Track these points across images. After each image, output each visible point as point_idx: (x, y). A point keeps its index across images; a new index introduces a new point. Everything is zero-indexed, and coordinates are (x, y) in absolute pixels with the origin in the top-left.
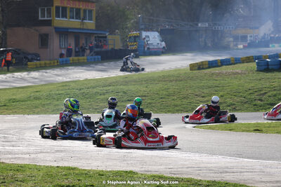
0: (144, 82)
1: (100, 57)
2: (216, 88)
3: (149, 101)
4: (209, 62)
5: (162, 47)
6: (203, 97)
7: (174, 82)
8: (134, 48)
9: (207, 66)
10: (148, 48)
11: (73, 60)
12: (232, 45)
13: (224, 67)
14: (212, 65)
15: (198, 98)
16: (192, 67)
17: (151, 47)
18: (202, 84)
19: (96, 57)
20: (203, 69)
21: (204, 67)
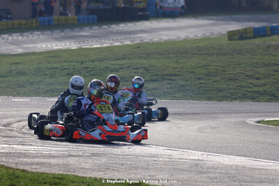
0: (171, 55)
1: (95, 17)
2: (275, 67)
3: (182, 82)
4: (255, 29)
5: (180, 6)
6: (257, 79)
7: (215, 56)
8: (141, 6)
9: (252, 34)
10: (161, 7)
11: (58, 20)
12: (276, 6)
13: (275, 37)
14: (259, 33)
15: (251, 81)
16: (231, 35)
17: (166, 5)
18: (255, 61)
19: (91, 17)
20: (246, 38)
21: (249, 35)
